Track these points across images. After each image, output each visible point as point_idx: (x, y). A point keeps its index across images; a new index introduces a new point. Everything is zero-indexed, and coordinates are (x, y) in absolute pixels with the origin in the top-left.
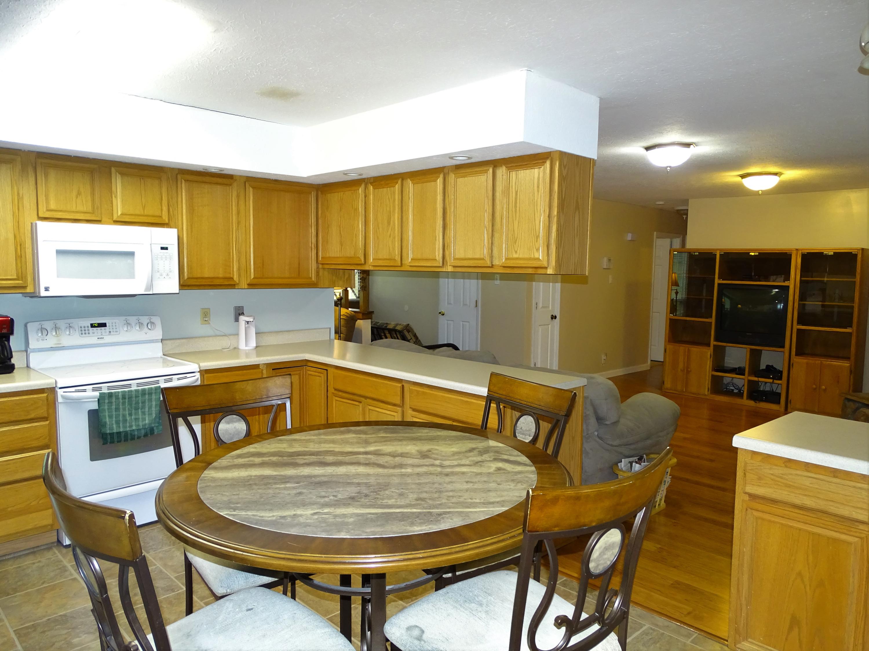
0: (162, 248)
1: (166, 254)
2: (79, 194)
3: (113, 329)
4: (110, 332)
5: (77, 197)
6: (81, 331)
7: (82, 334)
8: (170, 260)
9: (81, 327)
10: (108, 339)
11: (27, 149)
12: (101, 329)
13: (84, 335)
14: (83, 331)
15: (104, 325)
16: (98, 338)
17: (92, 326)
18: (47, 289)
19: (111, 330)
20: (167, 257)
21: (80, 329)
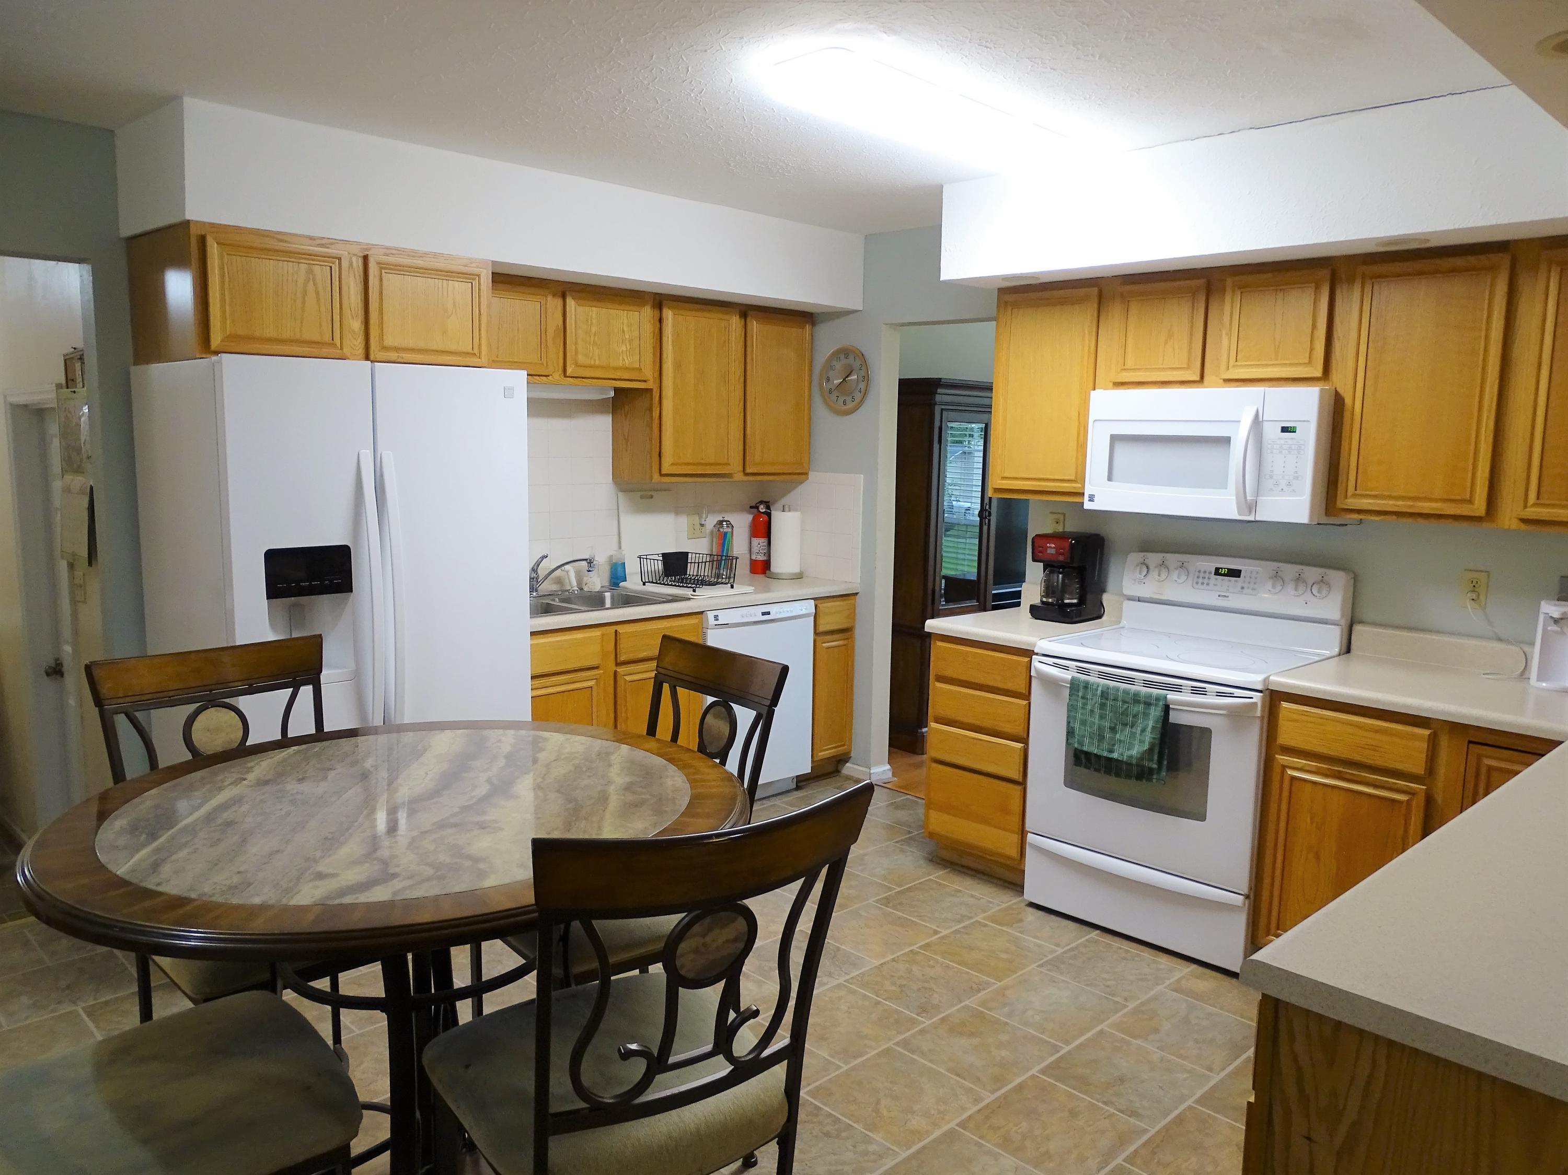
0: (1285, 430)
1: (1290, 442)
2: (1170, 336)
3: (1249, 583)
4: (1243, 588)
5: (1166, 342)
6: (1198, 577)
7: (1197, 583)
8: (1299, 453)
9: (1199, 572)
10: (1236, 601)
11: (1110, 274)
12: (1230, 581)
13: (1200, 586)
14: (1200, 579)
15: (1235, 573)
16: (1219, 596)
17: (1217, 572)
18: (1091, 498)
19: (1246, 585)
20: (1293, 447)
21: (1197, 574)
